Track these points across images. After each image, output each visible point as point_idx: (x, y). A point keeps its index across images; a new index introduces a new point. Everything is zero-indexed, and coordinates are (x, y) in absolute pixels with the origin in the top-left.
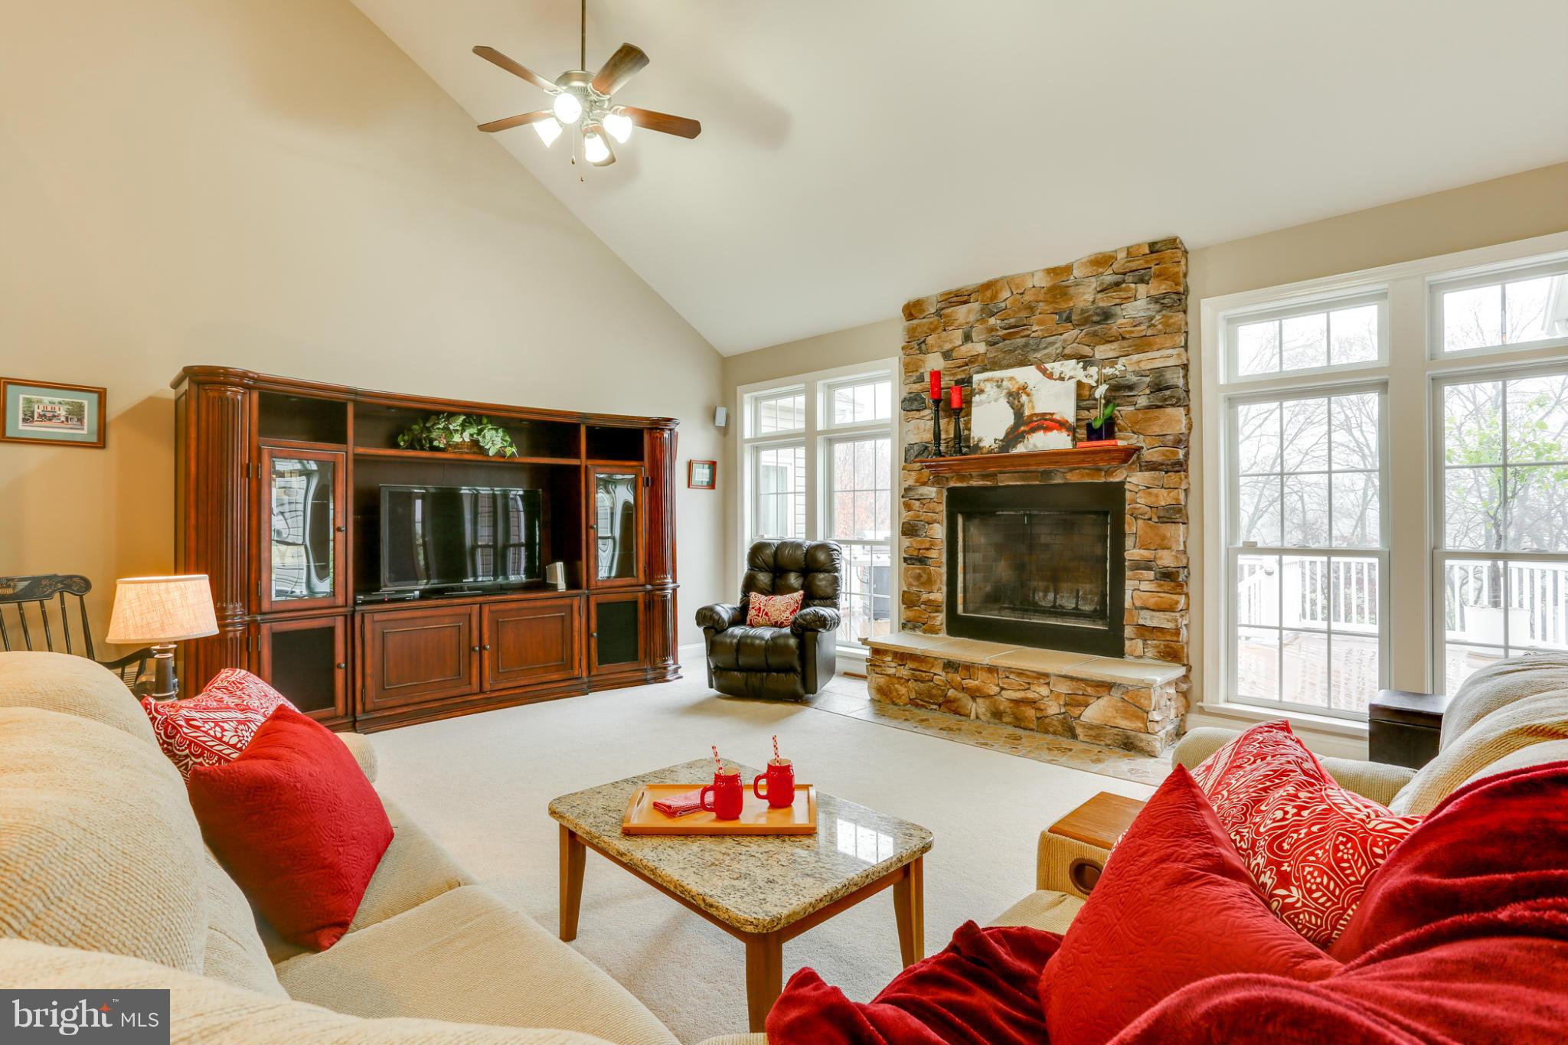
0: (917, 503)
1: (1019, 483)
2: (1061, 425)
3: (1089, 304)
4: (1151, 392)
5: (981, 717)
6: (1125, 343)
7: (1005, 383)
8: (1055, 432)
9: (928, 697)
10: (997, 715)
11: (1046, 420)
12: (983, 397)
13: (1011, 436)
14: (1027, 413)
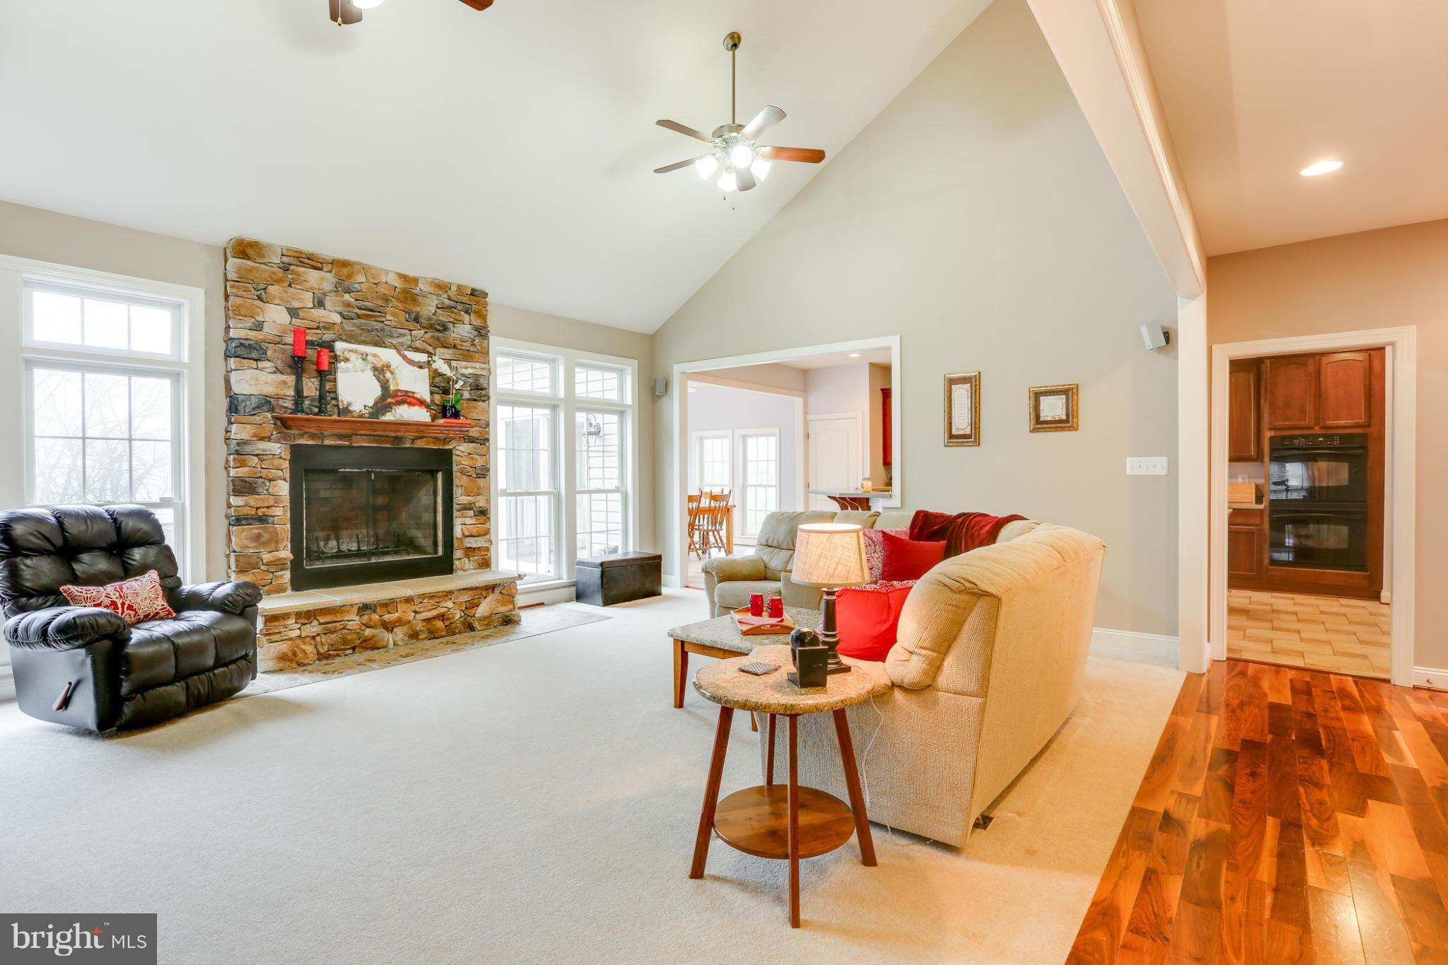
0: (256, 458)
1: (372, 445)
2: (421, 403)
3: (431, 314)
4: (471, 390)
5: (399, 643)
6: (457, 352)
7: (369, 358)
8: (417, 407)
9: (343, 645)
10: (414, 636)
11: (409, 397)
12: (348, 365)
13: (379, 405)
14: (392, 388)
